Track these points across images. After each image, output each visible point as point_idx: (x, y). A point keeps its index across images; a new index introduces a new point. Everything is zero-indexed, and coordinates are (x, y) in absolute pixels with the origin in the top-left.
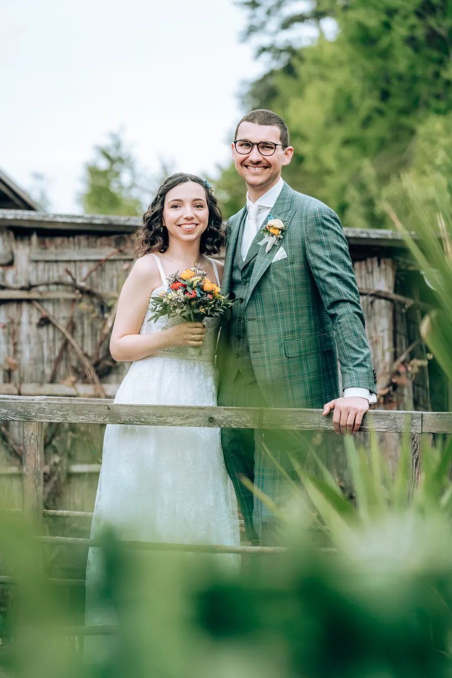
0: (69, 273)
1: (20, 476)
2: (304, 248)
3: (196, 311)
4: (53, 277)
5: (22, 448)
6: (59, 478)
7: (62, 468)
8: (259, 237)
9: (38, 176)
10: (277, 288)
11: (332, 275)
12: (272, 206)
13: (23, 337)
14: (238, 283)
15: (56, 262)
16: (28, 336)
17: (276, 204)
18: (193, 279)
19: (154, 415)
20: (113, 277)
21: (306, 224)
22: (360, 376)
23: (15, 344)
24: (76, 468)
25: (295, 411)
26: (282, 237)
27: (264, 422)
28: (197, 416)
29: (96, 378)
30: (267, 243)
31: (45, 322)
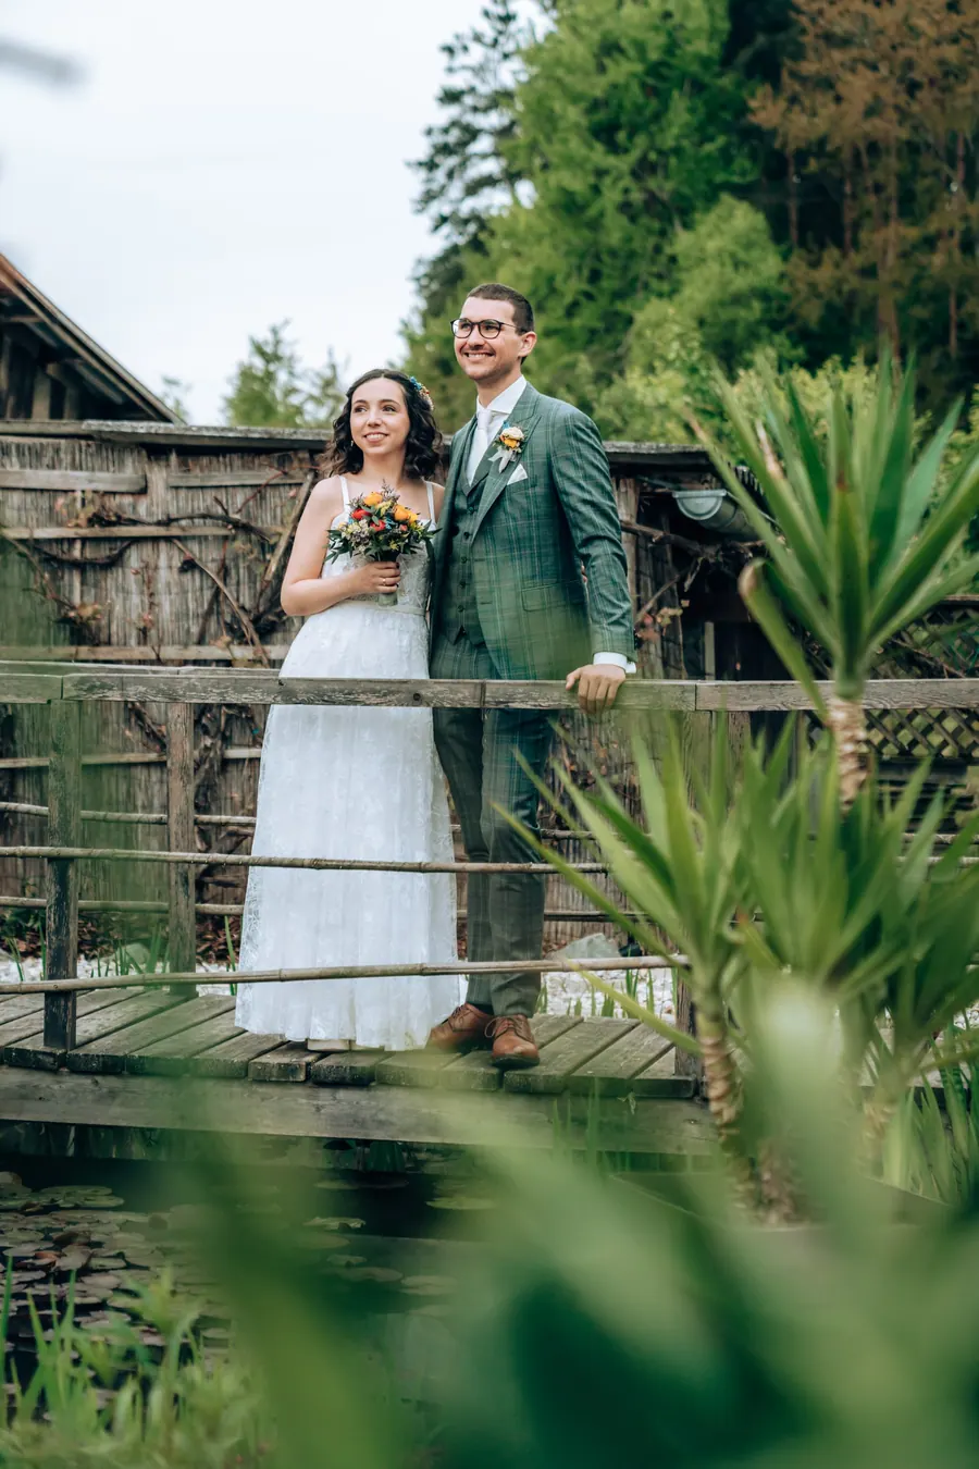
0: (219, 502)
1: (161, 765)
2: (550, 466)
3: (385, 548)
4: (199, 508)
5: (163, 729)
6: (212, 766)
7: (216, 752)
8: (491, 451)
9: (170, 382)
10: (514, 519)
11: (585, 502)
12: (510, 411)
13: (161, 586)
14: (463, 512)
15: (202, 488)
16: (168, 585)
17: (515, 409)
18: (380, 505)
19: (341, 691)
20: (276, 507)
21: (553, 435)
22: (615, 637)
23: (151, 595)
24: (233, 753)
25: (527, 684)
26: (520, 451)
27: (487, 699)
28: (398, 692)
29: (256, 638)
30: (501, 458)
31: (189, 566)
